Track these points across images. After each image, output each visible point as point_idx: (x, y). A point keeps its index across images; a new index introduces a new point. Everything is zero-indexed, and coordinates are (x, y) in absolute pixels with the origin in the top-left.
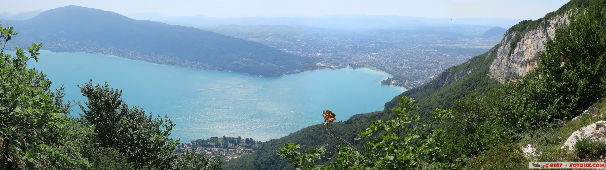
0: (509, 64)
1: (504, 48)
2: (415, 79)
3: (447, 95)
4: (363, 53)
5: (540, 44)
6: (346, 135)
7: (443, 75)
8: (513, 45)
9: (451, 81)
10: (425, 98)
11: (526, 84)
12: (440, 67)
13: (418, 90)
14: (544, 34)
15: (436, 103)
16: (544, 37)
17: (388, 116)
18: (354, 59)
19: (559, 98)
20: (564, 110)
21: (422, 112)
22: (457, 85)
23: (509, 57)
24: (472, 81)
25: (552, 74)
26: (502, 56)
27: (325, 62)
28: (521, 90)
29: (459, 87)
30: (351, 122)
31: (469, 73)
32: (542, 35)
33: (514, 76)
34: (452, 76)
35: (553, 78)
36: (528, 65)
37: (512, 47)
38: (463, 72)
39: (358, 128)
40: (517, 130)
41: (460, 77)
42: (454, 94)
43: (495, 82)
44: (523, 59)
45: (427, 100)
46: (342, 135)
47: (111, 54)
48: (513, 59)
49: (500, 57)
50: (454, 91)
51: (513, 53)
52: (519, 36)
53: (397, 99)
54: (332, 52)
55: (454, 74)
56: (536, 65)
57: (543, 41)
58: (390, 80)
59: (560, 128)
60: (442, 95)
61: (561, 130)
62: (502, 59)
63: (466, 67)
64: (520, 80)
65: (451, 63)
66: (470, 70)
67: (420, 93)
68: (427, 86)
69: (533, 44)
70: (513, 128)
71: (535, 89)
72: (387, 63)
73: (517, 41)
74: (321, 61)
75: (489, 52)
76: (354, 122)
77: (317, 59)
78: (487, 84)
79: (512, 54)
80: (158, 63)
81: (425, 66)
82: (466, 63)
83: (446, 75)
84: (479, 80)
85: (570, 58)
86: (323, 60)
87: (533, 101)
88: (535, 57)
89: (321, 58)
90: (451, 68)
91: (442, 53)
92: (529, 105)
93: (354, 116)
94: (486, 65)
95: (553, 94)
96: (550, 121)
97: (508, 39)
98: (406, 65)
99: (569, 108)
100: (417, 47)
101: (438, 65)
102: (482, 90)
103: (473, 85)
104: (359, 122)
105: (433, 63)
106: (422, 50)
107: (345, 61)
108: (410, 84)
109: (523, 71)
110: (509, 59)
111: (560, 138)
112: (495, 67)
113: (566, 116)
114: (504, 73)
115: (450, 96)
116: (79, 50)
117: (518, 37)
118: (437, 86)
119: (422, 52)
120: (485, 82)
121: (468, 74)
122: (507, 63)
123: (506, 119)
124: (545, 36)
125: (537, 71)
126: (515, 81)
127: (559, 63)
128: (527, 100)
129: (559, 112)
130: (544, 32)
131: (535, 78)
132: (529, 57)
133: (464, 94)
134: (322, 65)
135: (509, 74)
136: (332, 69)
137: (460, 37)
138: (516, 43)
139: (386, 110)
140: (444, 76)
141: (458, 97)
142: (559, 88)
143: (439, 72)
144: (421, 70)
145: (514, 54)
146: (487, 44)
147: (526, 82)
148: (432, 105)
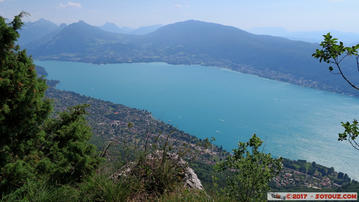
47: (225, 67)
80: (270, 79)
116: (195, 63)
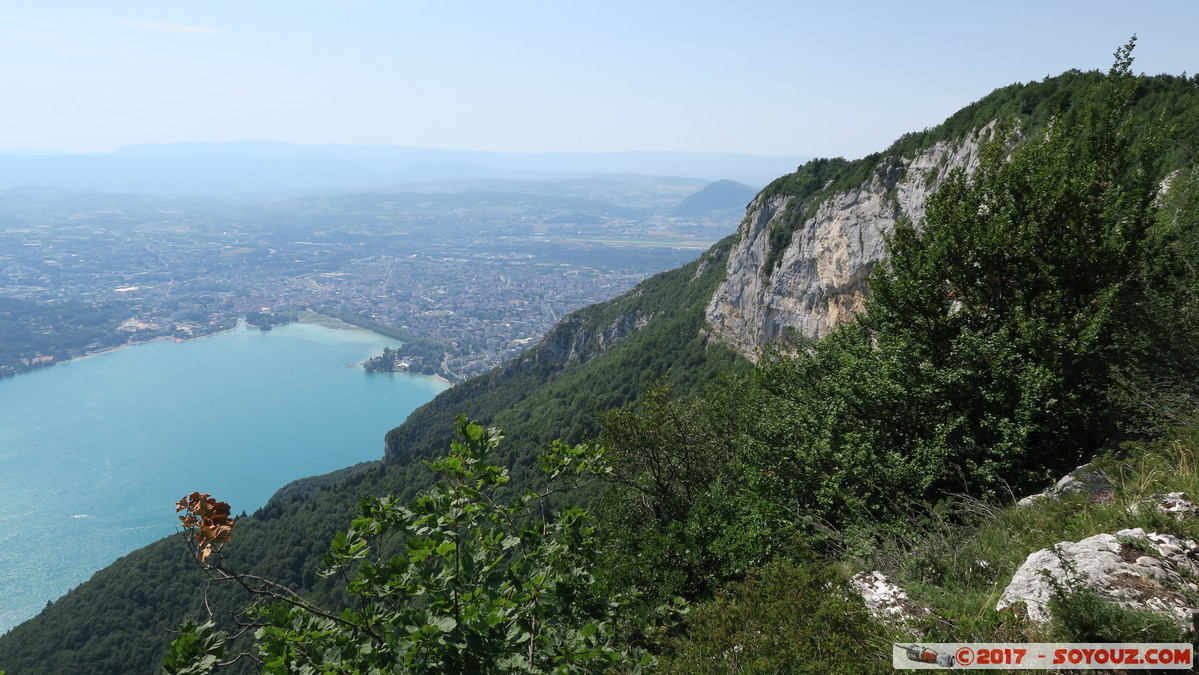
0: (767, 299)
1: (749, 248)
2: (473, 348)
3: (580, 395)
4: (291, 275)
5: (870, 236)
6: (270, 560)
7: (559, 334)
8: (780, 238)
9: (587, 352)
10: (512, 407)
11: (830, 365)
12: (547, 308)
13: (486, 384)
14: (884, 204)
15: (549, 423)
16: (887, 214)
17: (401, 474)
18: (262, 297)
19: (954, 421)
20: (979, 466)
21: (508, 454)
22: (609, 364)
23: (765, 277)
24: (654, 350)
25: (919, 340)
26: (744, 275)
27: (153, 315)
28: (814, 385)
29: (616, 370)
30: (280, 512)
31: (643, 328)
32: (877, 210)
33: (787, 338)
34: (587, 336)
35: (924, 353)
36: (831, 305)
37: (774, 247)
38: (621, 325)
39: (308, 530)
40: (822, 516)
41: (614, 338)
42: (603, 392)
43: (728, 353)
44: (814, 285)
45: (518, 415)
46: (253, 564)
48: (780, 282)
49: (737, 277)
50: (600, 384)
51: (780, 265)
52: (798, 209)
53: (422, 416)
54: (176, 278)
55: (595, 329)
56: (859, 307)
57: (881, 227)
58: (393, 357)
59: (976, 526)
60: (564, 396)
61: (980, 534)
62: (745, 284)
63: (631, 306)
64: (810, 351)
65: (583, 296)
66: (642, 315)
67: (495, 393)
68: (515, 369)
69: (845, 238)
70: (810, 507)
71: (862, 383)
72: (375, 304)
73: (793, 228)
74: (136, 312)
75: (702, 260)
76: (291, 508)
77: (123, 309)
78: (702, 360)
79: (776, 269)
81: (500, 306)
82: (629, 294)
83: (571, 334)
84: (674, 349)
85: (982, 289)
86: (145, 309)
87: (861, 422)
88: (854, 280)
89: (133, 304)
90: (582, 310)
91: (550, 265)
92: (847, 436)
93: (285, 489)
94: (693, 301)
95: (929, 406)
96: (933, 494)
97: (760, 219)
98: (440, 304)
99: (996, 458)
100: (469, 248)
101: (542, 302)
102: (687, 379)
103: (658, 364)
104: (307, 508)
105: (526, 296)
106: (488, 255)
107: (229, 306)
108: (459, 364)
109: (818, 324)
110: (767, 284)
111: (983, 564)
112: (724, 309)
113: (992, 486)
114: (755, 329)
115: (589, 399)
117: (794, 212)
118: (544, 369)
119: (488, 263)
120: (695, 356)
121: (637, 329)
122: (762, 297)
123: (781, 477)
124: (889, 212)
125: (866, 327)
126: (794, 355)
127: (941, 301)
128: (841, 417)
129: (959, 468)
130: (886, 198)
131: (861, 349)
132: (835, 279)
133: (632, 391)
134: (142, 326)
135: (770, 331)
136: (181, 337)
137: (607, 213)
138: (787, 232)
139: (392, 456)
140: (565, 337)
141: (614, 402)
142: (947, 386)
143: (545, 325)
144: (489, 318)
145: (784, 268)
146: (693, 236)
147: (829, 357)
148: (538, 429)
